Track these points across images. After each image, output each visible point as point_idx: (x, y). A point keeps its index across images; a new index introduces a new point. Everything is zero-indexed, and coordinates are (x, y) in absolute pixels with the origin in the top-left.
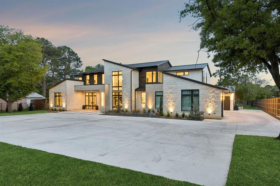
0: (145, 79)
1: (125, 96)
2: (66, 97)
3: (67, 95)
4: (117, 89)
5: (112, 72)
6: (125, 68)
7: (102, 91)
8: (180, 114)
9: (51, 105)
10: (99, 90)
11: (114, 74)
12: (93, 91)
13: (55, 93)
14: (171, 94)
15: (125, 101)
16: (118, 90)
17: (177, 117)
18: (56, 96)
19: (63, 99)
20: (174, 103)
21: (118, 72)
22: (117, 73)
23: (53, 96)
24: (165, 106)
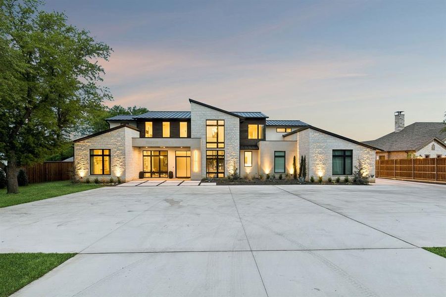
0: (246, 134)
1: (230, 156)
2: (124, 158)
3: (126, 154)
4: (215, 146)
5: (207, 120)
6: (230, 116)
7: (194, 149)
8: (334, 178)
9: (82, 173)
10: (190, 147)
11: (209, 123)
12: (166, 147)
13: (91, 150)
14: (320, 154)
15: (230, 164)
16: (217, 147)
17: (330, 182)
18: (92, 156)
19: (116, 161)
20: (323, 166)
21: (217, 120)
22: (215, 123)
23: (86, 155)
24: (313, 169)
